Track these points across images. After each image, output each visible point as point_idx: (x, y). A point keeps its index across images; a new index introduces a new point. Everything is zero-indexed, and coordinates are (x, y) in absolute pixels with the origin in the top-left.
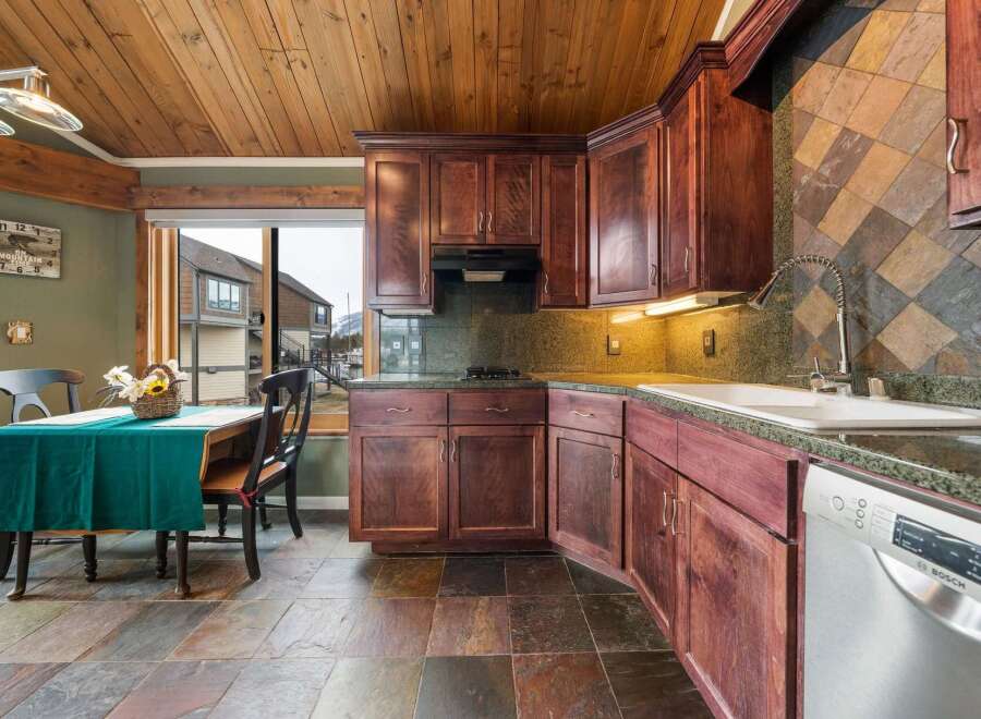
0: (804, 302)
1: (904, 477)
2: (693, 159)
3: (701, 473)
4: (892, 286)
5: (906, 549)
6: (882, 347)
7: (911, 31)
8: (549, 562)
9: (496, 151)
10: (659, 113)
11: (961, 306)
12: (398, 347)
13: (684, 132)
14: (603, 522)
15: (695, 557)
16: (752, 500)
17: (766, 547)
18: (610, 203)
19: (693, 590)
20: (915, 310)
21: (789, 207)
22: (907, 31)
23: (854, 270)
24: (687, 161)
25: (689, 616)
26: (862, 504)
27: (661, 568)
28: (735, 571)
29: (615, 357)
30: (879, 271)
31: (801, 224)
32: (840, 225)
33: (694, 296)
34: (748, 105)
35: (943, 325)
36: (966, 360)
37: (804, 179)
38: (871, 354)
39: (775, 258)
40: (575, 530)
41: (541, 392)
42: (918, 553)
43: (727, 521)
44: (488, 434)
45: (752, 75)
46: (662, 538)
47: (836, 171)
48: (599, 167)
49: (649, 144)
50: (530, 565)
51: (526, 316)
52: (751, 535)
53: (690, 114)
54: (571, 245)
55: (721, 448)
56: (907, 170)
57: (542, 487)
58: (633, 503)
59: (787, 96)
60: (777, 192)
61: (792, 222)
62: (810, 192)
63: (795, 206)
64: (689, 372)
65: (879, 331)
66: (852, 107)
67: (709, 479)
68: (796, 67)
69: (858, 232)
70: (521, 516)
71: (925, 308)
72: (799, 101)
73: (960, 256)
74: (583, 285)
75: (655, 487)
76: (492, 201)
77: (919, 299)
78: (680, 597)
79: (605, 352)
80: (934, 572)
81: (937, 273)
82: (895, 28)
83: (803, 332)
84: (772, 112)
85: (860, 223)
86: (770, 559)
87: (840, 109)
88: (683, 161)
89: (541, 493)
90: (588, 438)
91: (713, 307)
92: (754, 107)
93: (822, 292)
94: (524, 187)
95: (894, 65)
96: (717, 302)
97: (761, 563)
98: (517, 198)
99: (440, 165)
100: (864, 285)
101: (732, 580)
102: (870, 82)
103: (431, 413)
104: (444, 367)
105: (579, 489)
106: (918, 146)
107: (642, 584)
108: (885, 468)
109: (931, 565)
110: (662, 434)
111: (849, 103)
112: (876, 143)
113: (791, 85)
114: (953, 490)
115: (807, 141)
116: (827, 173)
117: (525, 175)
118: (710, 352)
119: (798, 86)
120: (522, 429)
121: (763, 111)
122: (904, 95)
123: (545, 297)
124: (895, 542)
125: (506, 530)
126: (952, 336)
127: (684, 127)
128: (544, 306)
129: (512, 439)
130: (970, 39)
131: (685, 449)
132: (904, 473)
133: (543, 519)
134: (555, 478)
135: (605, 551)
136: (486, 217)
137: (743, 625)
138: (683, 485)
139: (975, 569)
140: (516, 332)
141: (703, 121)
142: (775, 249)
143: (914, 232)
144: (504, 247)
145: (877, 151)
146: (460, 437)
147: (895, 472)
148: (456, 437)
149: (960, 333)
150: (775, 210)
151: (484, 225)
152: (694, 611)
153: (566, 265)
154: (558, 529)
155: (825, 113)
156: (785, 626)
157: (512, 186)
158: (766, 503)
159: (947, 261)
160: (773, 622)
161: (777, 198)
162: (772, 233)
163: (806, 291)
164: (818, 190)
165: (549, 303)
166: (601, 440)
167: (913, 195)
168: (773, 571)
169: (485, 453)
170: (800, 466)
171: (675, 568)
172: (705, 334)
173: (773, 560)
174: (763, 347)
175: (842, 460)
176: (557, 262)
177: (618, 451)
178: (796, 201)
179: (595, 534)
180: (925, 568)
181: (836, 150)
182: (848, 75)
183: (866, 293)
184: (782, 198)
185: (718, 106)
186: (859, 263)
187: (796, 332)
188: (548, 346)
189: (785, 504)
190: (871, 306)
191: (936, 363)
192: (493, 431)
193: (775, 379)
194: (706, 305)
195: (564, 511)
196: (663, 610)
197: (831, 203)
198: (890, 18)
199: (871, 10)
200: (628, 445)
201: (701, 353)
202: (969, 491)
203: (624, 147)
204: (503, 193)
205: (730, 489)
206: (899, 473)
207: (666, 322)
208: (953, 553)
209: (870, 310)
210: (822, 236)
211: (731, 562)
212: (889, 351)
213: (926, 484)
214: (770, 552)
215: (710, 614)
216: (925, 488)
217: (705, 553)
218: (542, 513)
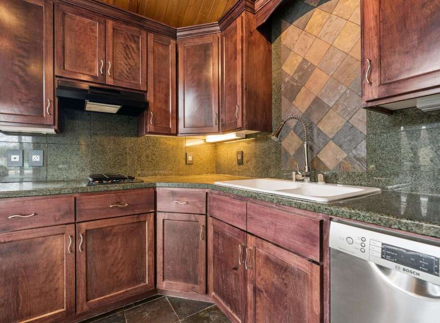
0: (287, 138)
1: (384, 224)
2: (239, 57)
3: (264, 231)
4: (323, 133)
5: (389, 260)
6: (319, 159)
7: (330, 22)
8: (157, 303)
9: (114, 19)
10: (218, 28)
11: (348, 143)
12: (17, 160)
13: (234, 42)
14: (194, 268)
15: (259, 279)
16: (298, 244)
17: (307, 268)
18: (191, 74)
19: (258, 299)
20: (332, 144)
21: (279, 92)
22: (328, 21)
23: (308, 124)
24: (236, 58)
25: (255, 314)
26: (363, 240)
27: (234, 289)
28: (286, 284)
29: (190, 166)
30: (318, 126)
31: (285, 101)
32: (302, 104)
33: (235, 133)
34: (263, 37)
35: (342, 151)
36: (350, 165)
37: (287, 80)
38: (315, 163)
39: (273, 116)
40: (176, 277)
41: (152, 190)
42: (395, 262)
43: (281, 257)
44: (111, 225)
45: (267, 21)
46: (235, 271)
47: (300, 77)
48: (184, 50)
49: (213, 44)
50: (145, 311)
51: (133, 139)
52: (297, 263)
53: (238, 33)
54: (167, 95)
55: (276, 216)
56: (329, 82)
57: (153, 254)
58: (214, 253)
59: (279, 38)
60: (274, 84)
61: (281, 99)
62: (289, 87)
63: (283, 91)
64: (229, 173)
65: (318, 153)
66: (307, 50)
67: (270, 234)
68: (283, 25)
69: (309, 107)
70: (136, 278)
71: (335, 143)
72: (284, 41)
73: (348, 121)
74: (175, 121)
75: (231, 243)
76: (111, 54)
77: (333, 139)
78: (249, 304)
79: (185, 163)
80: (404, 270)
81: (340, 128)
82: (324, 19)
83: (286, 152)
84: (271, 44)
85: (310, 103)
86: (309, 274)
87: (302, 49)
88: (233, 58)
89: (152, 258)
90: (185, 217)
91: (243, 139)
92: (265, 39)
93: (294, 134)
94: (135, 49)
95: (323, 35)
96: (245, 137)
97: (303, 277)
98: (130, 56)
99: (64, 14)
100: (312, 131)
101: (284, 289)
102: (314, 40)
103: (58, 214)
104: (64, 175)
105: (178, 251)
106: (333, 72)
107: (221, 301)
108: (374, 220)
109: (402, 267)
110: (235, 210)
111: (306, 47)
112: (317, 68)
113: (280, 33)
114: (409, 228)
115: (288, 61)
116: (296, 78)
117: (137, 43)
118: (240, 162)
119: (283, 35)
120: (138, 218)
121: (268, 42)
122: (327, 49)
123: (150, 127)
124: (382, 257)
125: (126, 291)
126: (345, 155)
127: (234, 39)
128: (150, 133)
129: (130, 225)
130: (372, 25)
131: (252, 218)
132: (384, 222)
133: (153, 276)
134: (162, 246)
135: (196, 286)
136: (105, 64)
137: (292, 313)
138: (251, 240)
139: (423, 265)
140: (128, 149)
141: (244, 38)
142: (273, 112)
143: (331, 110)
144: (121, 89)
145: (317, 71)
146: (86, 231)
147: (380, 222)
148: (83, 231)
149: (348, 154)
150: (273, 93)
151: (105, 70)
152: (258, 311)
153: (164, 107)
154: (163, 280)
155: (296, 49)
156: (319, 309)
157: (127, 47)
158: (307, 245)
159: (343, 124)
160: (312, 308)
161: (274, 87)
162: (272, 103)
163: (288, 133)
164: (292, 86)
165: (153, 131)
166: (193, 218)
167: (331, 93)
168: (311, 281)
169: (108, 239)
170: (324, 222)
171: (245, 288)
172: (238, 153)
173: (312, 275)
174: (267, 160)
175: (350, 218)
176: (159, 105)
177: (204, 223)
178: (283, 89)
179: (189, 277)
180: (399, 268)
181: (300, 68)
182: (305, 34)
183: (313, 135)
184: (276, 87)
185: (251, 33)
186: (310, 122)
187: (283, 152)
188: (150, 159)
189: (318, 244)
190: (315, 141)
191: (340, 167)
192: (115, 222)
193: (273, 175)
194: (240, 138)
195: (167, 267)
196: (237, 314)
197: (298, 93)
198: (322, 13)
199: (315, 7)
200: (210, 219)
201: (235, 163)
202: (417, 228)
203: (199, 42)
204: (120, 49)
205: (282, 238)
206: (382, 222)
207: (216, 146)
208: (412, 259)
209: (314, 143)
210: (294, 107)
211: (284, 279)
212: (322, 162)
213: (396, 226)
214: (310, 271)
215: (270, 311)
216: (395, 229)
217: (266, 276)
218: (152, 272)
